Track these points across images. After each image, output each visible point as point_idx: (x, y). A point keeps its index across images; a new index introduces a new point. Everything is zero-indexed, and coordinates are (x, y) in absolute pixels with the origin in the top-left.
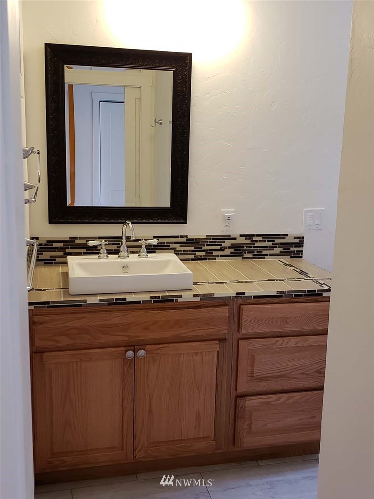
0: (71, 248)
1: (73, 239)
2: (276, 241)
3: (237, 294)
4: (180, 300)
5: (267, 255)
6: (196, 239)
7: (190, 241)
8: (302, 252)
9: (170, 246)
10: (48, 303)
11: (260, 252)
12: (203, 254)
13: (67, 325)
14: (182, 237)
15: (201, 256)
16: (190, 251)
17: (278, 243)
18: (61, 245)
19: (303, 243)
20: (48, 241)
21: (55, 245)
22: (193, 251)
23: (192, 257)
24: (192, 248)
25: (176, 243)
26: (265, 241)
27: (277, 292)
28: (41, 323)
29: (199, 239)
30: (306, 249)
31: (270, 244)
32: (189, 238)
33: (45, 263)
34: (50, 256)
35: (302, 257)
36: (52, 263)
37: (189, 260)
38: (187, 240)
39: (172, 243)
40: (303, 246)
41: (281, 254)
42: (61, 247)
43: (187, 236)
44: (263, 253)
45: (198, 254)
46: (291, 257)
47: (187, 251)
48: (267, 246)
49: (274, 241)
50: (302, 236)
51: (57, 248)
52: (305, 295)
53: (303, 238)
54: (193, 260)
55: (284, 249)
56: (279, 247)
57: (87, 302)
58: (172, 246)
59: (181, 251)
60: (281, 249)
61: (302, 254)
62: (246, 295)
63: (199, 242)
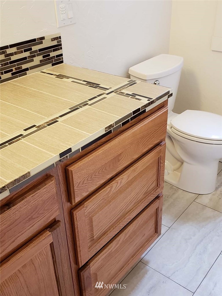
2: (34, 48)
3: (61, 155)
5: (27, 69)
8: (61, 55)
11: (19, 68)
17: (36, 51)
19: (61, 45)
26: (22, 52)
27: (106, 128)
30: (65, 51)
31: (27, 54)
35: (62, 62)
40: (61, 48)
41: (42, 63)
44: (23, 68)
46: (53, 65)
48: (25, 58)
49: (31, 49)
50: (58, 36)
52: (132, 119)
53: (60, 37)
55: (44, 57)
56: (38, 55)
60: (41, 58)
61: (62, 58)
62: (73, 150)
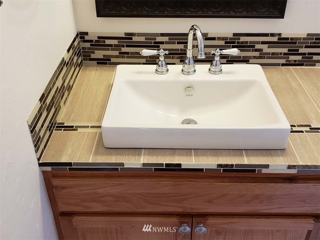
0: (127, 46)
1: (129, 36)
4: (264, 171)
6: (292, 39)
7: (282, 41)
9: (254, 46)
10: (70, 164)
12: (299, 58)
13: (99, 191)
14: (273, 35)
15: (295, 61)
16: (281, 54)
18: (115, 42)
20: (99, 37)
21: (108, 42)
22: (285, 54)
23: (283, 61)
24: (285, 50)
25: (263, 43)
28: (64, 188)
29: (297, 39)
32: (282, 36)
33: (98, 63)
34: (104, 56)
36: (106, 64)
37: (278, 65)
38: (279, 39)
39: (258, 43)
42: (115, 45)
43: (280, 34)
45: (292, 58)
47: (277, 54)
51: (111, 45)
54: (283, 65)
57: (126, 167)
58: (257, 46)
59: (269, 54)
63: (295, 43)
